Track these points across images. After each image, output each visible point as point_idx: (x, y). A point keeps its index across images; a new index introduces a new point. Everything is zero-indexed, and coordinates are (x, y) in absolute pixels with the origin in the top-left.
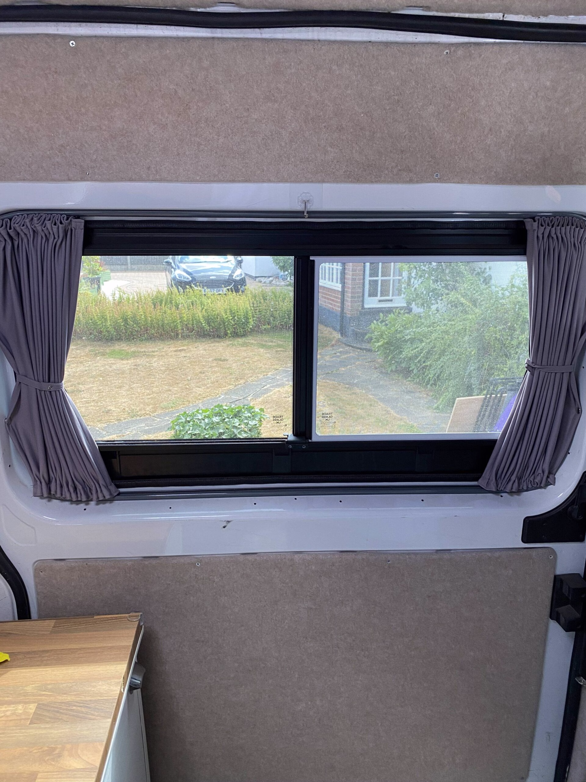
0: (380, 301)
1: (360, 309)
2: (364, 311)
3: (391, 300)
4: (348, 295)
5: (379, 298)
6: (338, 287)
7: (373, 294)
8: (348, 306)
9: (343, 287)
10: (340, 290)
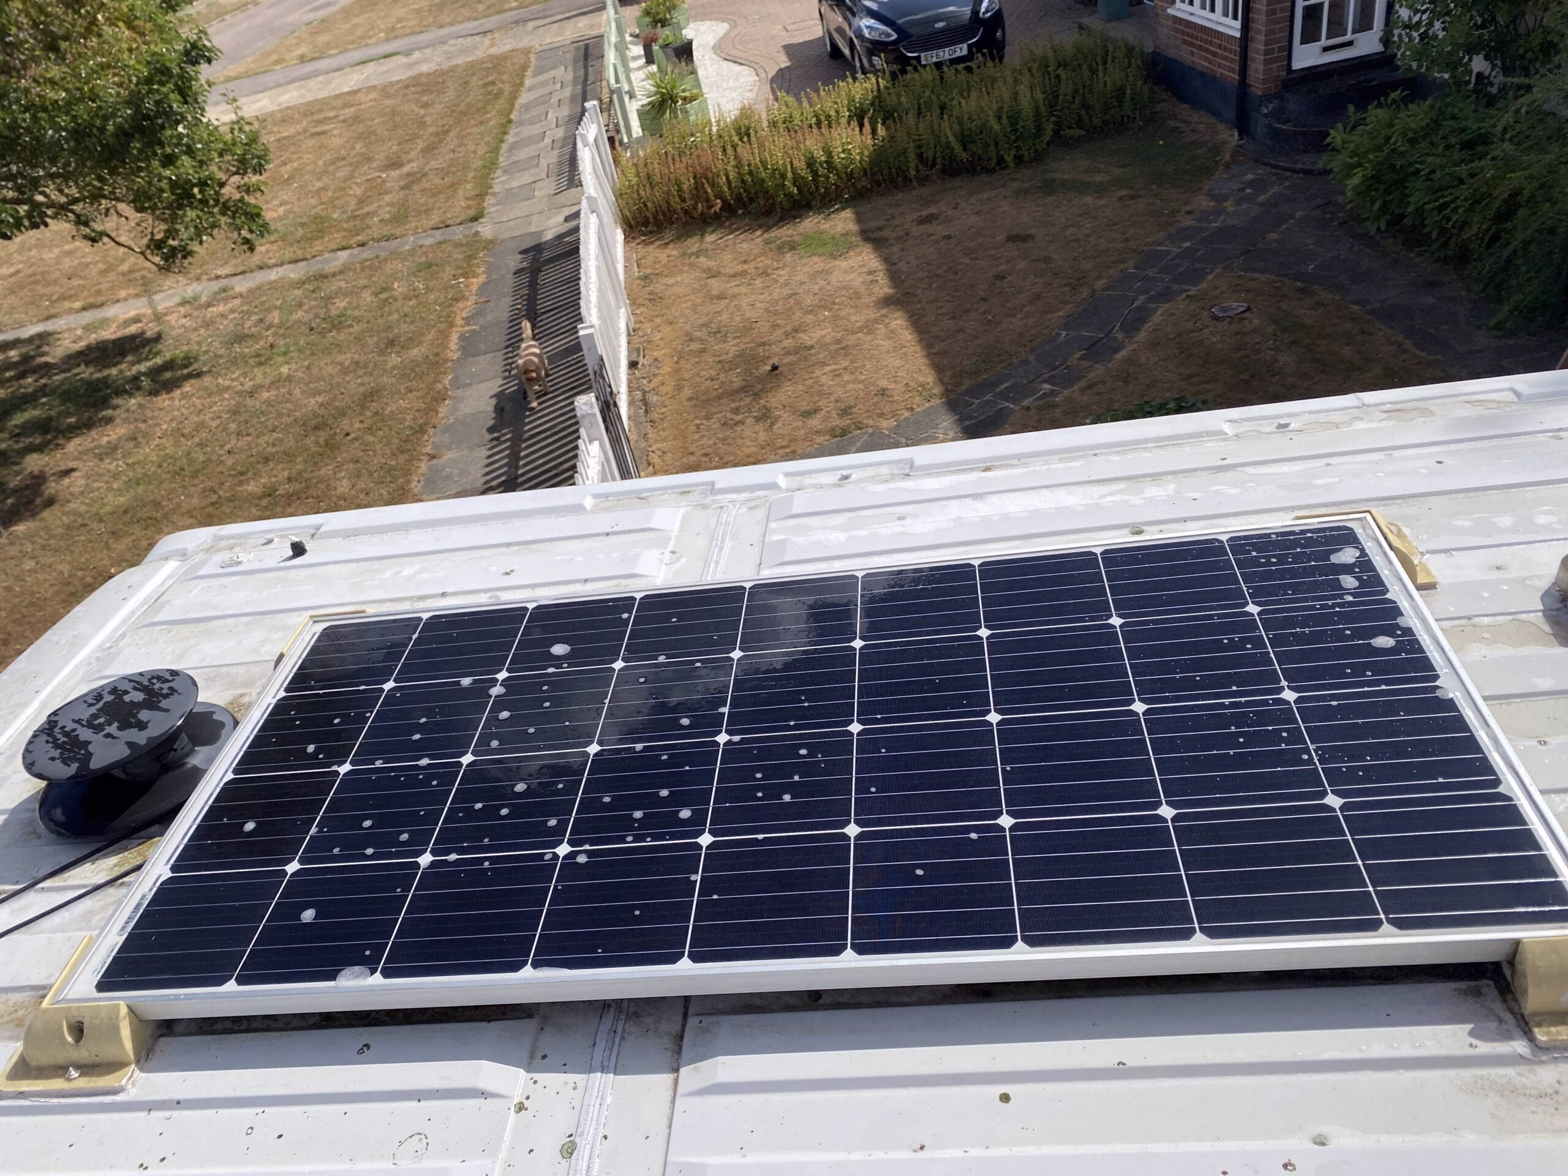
0: (1326, 49)
1: (1284, 73)
2: (1291, 76)
3: (1350, 44)
4: (1258, 45)
5: (1324, 42)
6: (1232, 27)
7: (1311, 36)
8: (1257, 71)
9: (1245, 28)
10: (1238, 35)
